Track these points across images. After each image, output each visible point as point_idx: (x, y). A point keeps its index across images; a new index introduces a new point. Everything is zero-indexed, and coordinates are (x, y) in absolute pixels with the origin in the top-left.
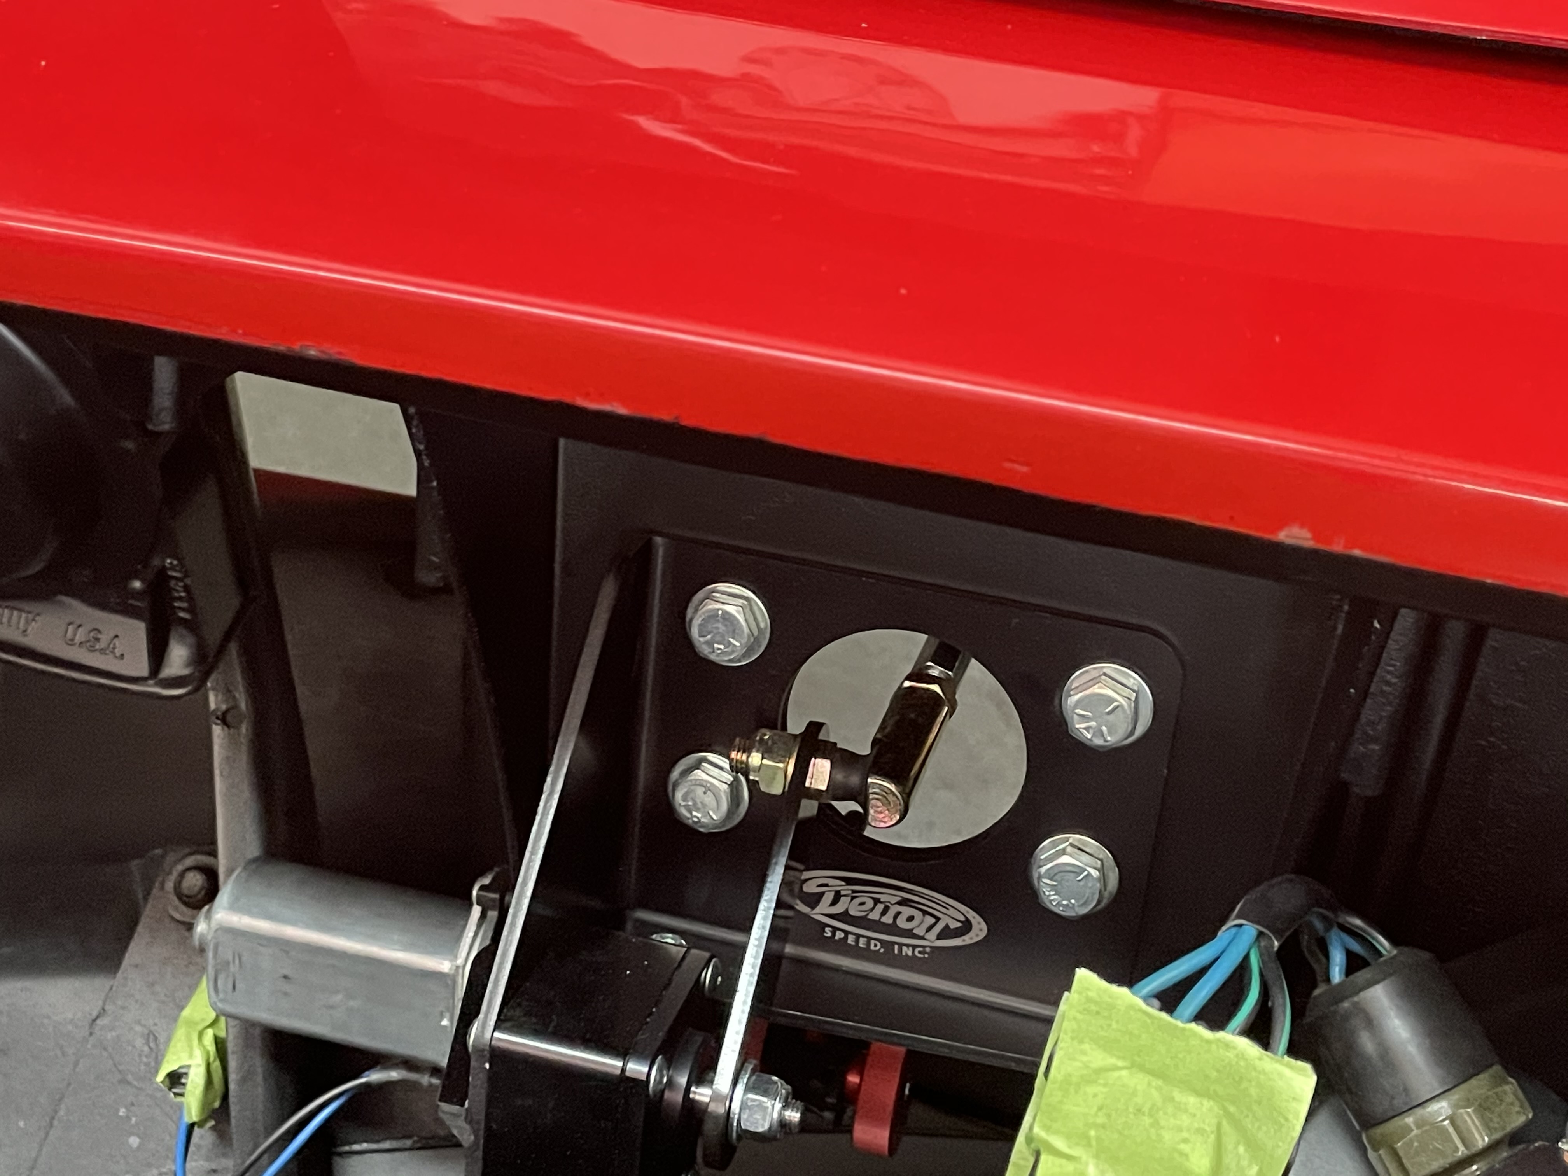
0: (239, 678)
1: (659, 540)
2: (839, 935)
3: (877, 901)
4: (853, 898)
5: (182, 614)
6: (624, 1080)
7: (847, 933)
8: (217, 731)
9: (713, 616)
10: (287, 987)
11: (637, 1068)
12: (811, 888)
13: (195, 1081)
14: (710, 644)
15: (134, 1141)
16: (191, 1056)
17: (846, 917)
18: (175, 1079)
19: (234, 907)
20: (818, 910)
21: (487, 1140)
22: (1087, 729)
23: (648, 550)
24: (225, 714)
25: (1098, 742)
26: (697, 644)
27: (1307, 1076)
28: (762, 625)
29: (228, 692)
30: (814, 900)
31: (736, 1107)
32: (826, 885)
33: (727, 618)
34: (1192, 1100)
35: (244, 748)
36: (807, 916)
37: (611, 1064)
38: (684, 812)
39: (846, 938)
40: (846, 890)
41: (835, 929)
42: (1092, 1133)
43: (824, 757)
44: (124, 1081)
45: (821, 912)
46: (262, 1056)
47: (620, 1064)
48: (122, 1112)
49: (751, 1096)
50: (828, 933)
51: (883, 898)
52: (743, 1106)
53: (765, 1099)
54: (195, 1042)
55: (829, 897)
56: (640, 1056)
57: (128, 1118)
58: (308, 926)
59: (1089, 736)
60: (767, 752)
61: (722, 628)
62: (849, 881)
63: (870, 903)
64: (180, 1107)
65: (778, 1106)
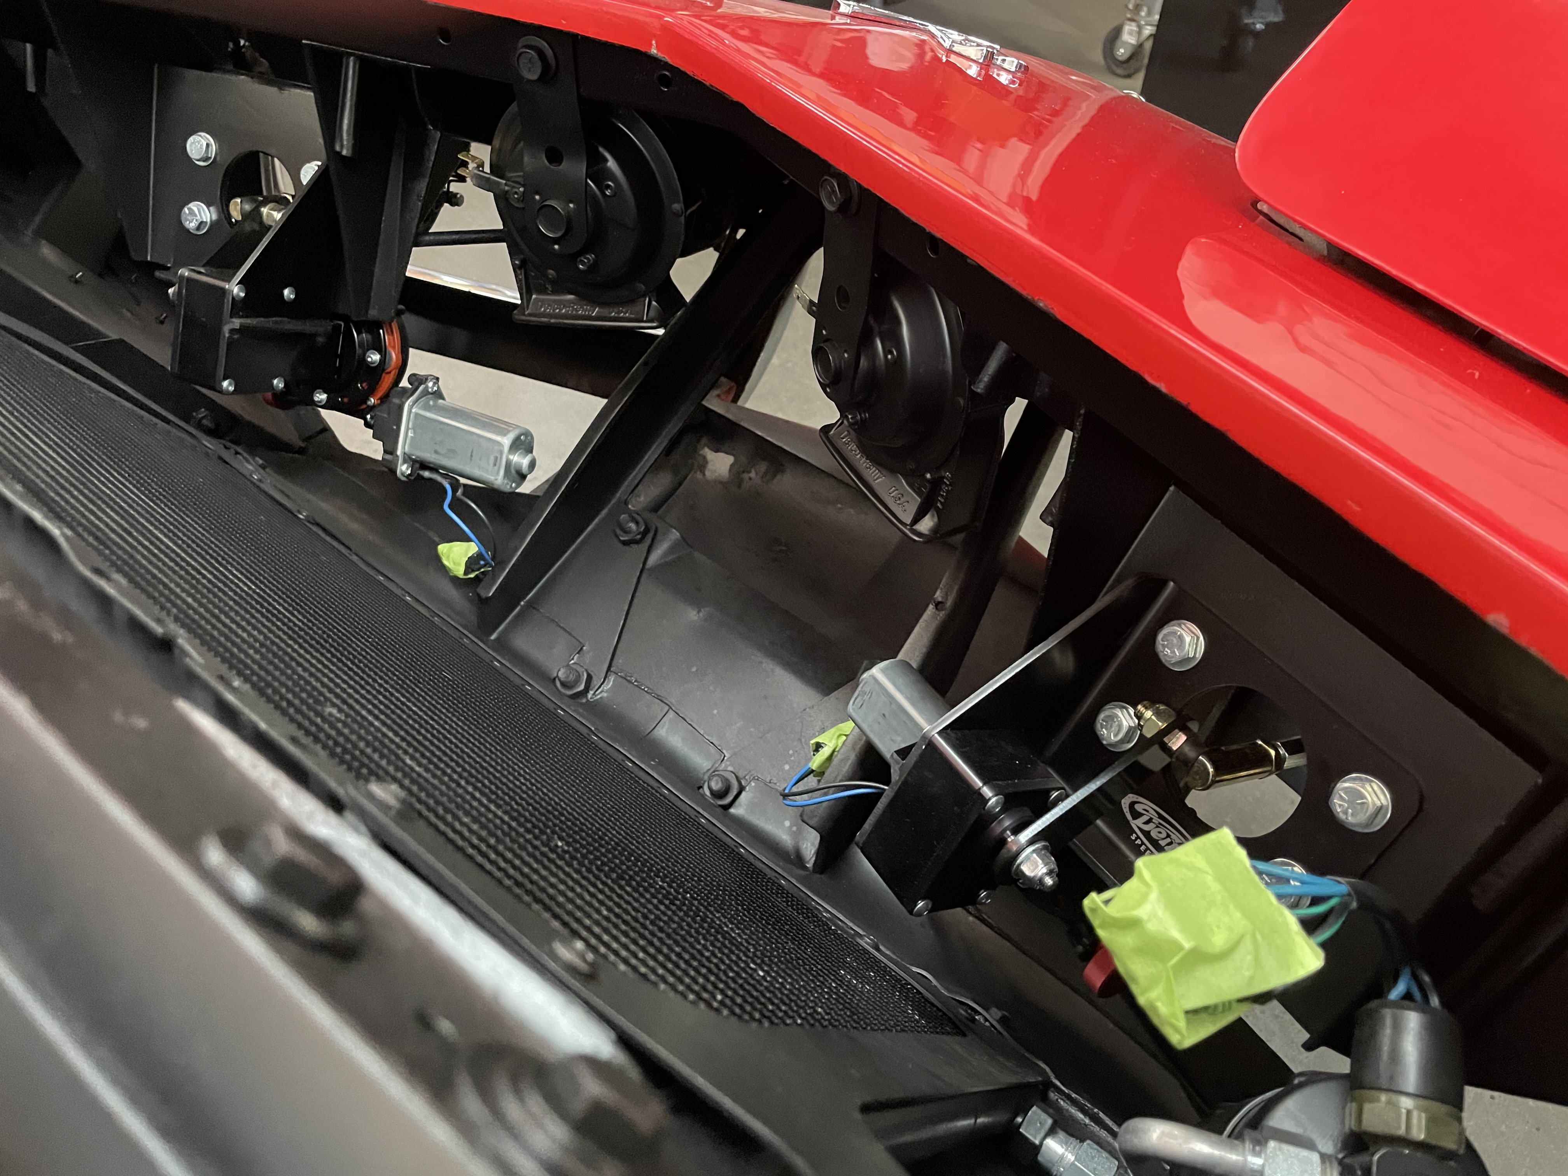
0: (955, 592)
1: (1172, 584)
2: (1138, 842)
3: (1168, 836)
4: (1157, 827)
5: (939, 505)
6: (978, 793)
7: (1143, 843)
8: (931, 607)
9: (1174, 633)
10: (881, 720)
11: (987, 792)
12: (1139, 808)
13: (825, 753)
14: (1164, 646)
15: (787, 767)
16: (830, 741)
17: (1147, 834)
18: (818, 747)
19: (883, 671)
20: (1136, 822)
21: (903, 783)
22: (1340, 805)
23: (1163, 584)
24: (940, 603)
25: (1342, 816)
26: (1157, 642)
27: (1319, 960)
28: (1197, 655)
29: (946, 596)
30: (1136, 815)
31: (1023, 855)
32: (1147, 811)
33: (1181, 638)
34: (1238, 915)
35: (937, 622)
36: (1128, 822)
37: (977, 782)
38: (1098, 726)
39: (1141, 846)
40: (1156, 820)
41: (1138, 837)
42: (1169, 884)
43: (1186, 735)
44: (800, 740)
45: (1136, 824)
46: (856, 756)
47: (981, 784)
48: (791, 752)
49: (1035, 855)
50: (1133, 837)
51: (1173, 836)
52: (1028, 858)
53: (1040, 862)
54: (836, 736)
55: (1145, 818)
56: (993, 788)
57: (791, 756)
58: (907, 698)
59: (1339, 810)
60: (1157, 713)
61: (1175, 641)
62: (1161, 817)
63: (1164, 835)
64: (811, 759)
65: (1045, 870)
